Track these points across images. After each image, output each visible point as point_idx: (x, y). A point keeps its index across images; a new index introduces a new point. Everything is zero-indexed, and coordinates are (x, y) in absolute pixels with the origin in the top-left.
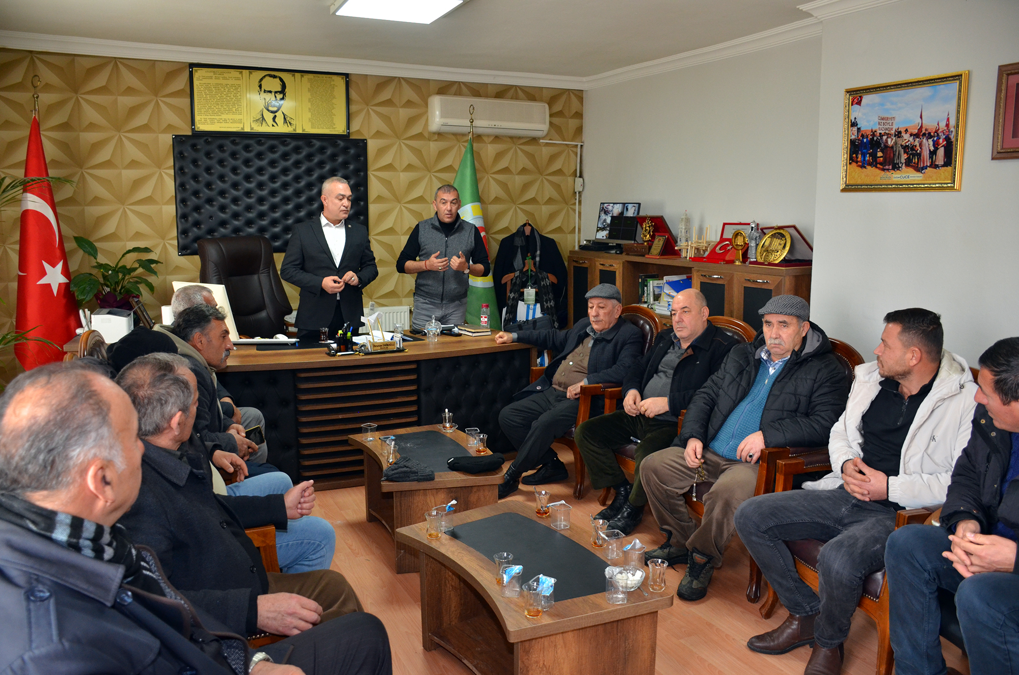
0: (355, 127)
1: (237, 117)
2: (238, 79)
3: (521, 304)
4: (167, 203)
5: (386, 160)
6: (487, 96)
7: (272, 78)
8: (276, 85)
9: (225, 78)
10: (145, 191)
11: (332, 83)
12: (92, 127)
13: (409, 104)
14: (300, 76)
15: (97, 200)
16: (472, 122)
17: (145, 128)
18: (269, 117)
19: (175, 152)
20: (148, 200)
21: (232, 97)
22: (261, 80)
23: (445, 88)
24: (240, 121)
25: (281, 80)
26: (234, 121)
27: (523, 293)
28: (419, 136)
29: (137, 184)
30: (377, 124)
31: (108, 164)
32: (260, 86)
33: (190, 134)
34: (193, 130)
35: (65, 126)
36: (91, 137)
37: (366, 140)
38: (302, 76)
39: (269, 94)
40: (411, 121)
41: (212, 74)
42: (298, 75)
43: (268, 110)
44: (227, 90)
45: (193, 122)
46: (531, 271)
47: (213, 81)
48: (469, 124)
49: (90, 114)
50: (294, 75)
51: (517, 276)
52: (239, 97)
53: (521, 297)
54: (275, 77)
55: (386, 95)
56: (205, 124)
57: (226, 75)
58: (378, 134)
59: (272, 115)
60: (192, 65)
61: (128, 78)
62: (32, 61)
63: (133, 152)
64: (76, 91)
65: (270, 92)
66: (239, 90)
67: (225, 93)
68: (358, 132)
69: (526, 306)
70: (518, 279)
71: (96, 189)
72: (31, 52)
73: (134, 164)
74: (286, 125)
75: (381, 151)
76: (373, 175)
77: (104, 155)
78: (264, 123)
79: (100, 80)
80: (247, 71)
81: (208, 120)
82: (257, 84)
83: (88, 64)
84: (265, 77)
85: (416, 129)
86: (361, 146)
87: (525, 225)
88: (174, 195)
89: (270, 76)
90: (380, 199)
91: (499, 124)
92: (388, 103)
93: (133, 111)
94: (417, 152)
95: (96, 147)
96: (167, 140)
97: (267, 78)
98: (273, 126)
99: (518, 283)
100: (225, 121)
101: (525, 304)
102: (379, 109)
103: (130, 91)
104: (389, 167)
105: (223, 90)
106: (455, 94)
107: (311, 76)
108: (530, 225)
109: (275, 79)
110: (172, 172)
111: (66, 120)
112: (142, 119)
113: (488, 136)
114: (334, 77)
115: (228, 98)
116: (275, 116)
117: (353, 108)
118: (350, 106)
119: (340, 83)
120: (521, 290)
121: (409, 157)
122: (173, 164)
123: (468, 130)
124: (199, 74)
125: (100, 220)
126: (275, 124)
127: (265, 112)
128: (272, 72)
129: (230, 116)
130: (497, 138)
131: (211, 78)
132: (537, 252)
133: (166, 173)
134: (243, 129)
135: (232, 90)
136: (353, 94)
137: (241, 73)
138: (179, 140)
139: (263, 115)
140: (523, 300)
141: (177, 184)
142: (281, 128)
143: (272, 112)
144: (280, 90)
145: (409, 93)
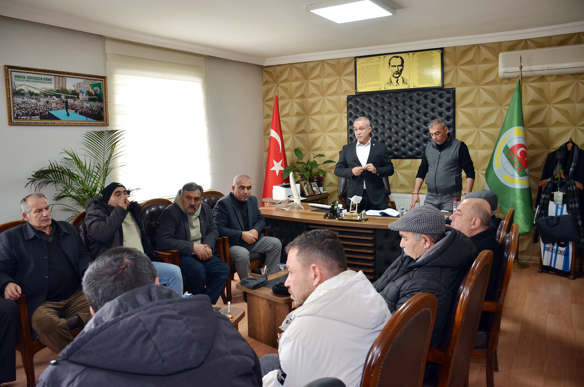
0: (447, 80)
1: (377, 83)
2: (378, 61)
3: (551, 203)
4: (343, 132)
5: (469, 99)
6: (550, 46)
7: (396, 58)
8: (398, 62)
9: (371, 62)
10: (334, 126)
11: (432, 55)
12: (313, 95)
13: (486, 61)
14: (412, 54)
15: (313, 131)
16: (521, 68)
17: (334, 93)
18: (394, 80)
19: (348, 105)
20: (335, 130)
21: (375, 72)
22: (390, 60)
23: (513, 46)
24: (379, 85)
25: (401, 58)
26: (376, 85)
27: (553, 195)
28: (493, 82)
29: (331, 122)
30: (463, 77)
31: (318, 113)
32: (390, 64)
33: (355, 94)
34: (356, 92)
35: (302, 96)
36: (311, 100)
37: (455, 88)
38: (414, 54)
39: (395, 67)
40: (487, 72)
41: (365, 61)
42: (411, 54)
43: (394, 77)
44: (372, 68)
45: (356, 88)
46: (561, 178)
47: (366, 65)
48: (519, 70)
49: (312, 89)
50: (409, 54)
51: (549, 182)
52: (379, 72)
53: (552, 198)
54: (398, 57)
55: (469, 57)
56: (362, 89)
57: (372, 60)
58: (463, 84)
59: (396, 79)
60: (356, 58)
61: (328, 69)
62: (291, 68)
63: (329, 106)
64: (306, 79)
65: (395, 66)
66: (378, 68)
67: (371, 70)
68: (450, 84)
69: (555, 205)
70: (550, 184)
71: (313, 125)
72: (290, 64)
73: (329, 112)
74: (404, 84)
75: (465, 95)
76: (459, 110)
77: (317, 109)
78: (392, 84)
79: (316, 73)
80: (383, 56)
81: (363, 86)
82: (388, 63)
83: (311, 65)
84: (392, 58)
85: (491, 77)
86: (452, 92)
87: (568, 142)
88: (347, 127)
89: (395, 57)
90: (463, 126)
91: (551, 66)
92: (471, 62)
93: (330, 85)
94: (491, 93)
95: (314, 104)
96: (345, 98)
97: (394, 58)
98: (397, 85)
99: (549, 187)
100: (372, 85)
101: (555, 203)
102: (463, 67)
103: (329, 75)
104: (471, 105)
105: (370, 68)
106: (523, 49)
107: (419, 53)
108: (572, 142)
109: (398, 58)
110: (346, 115)
111: (302, 93)
112: (333, 89)
113: (551, 76)
114: (433, 51)
115: (373, 73)
116: (398, 80)
117: (446, 69)
118: (444, 68)
119: (438, 54)
120: (552, 193)
121: (485, 97)
122: (347, 111)
123: (519, 74)
124: (359, 61)
125: (315, 140)
126: (397, 84)
127: (392, 78)
128: (395, 55)
129: (374, 83)
130: (559, 77)
131: (365, 63)
132: (572, 164)
133: (344, 116)
134: (380, 89)
135: (375, 68)
136: (446, 60)
137: (380, 58)
138: (350, 98)
139: (391, 80)
140: (553, 200)
141: (348, 122)
142: (402, 86)
143: (397, 77)
144: (400, 64)
145: (486, 54)
